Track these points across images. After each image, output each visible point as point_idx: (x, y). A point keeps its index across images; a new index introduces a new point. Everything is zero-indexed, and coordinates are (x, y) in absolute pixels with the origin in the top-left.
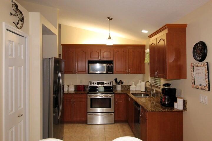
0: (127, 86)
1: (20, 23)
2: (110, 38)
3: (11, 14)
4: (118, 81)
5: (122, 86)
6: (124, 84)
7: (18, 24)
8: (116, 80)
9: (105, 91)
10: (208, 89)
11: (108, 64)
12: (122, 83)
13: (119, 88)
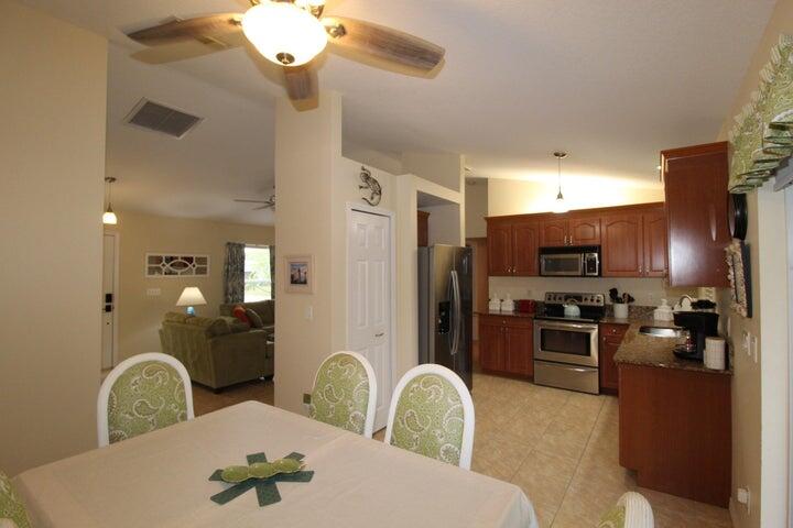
0: (648, 308)
1: (376, 197)
2: (560, 196)
3: (361, 187)
4: (620, 295)
5: (629, 307)
6: (635, 303)
7: (372, 198)
8: (614, 292)
9: (582, 316)
10: (745, 314)
11: (587, 255)
12: (631, 299)
13: (621, 311)
